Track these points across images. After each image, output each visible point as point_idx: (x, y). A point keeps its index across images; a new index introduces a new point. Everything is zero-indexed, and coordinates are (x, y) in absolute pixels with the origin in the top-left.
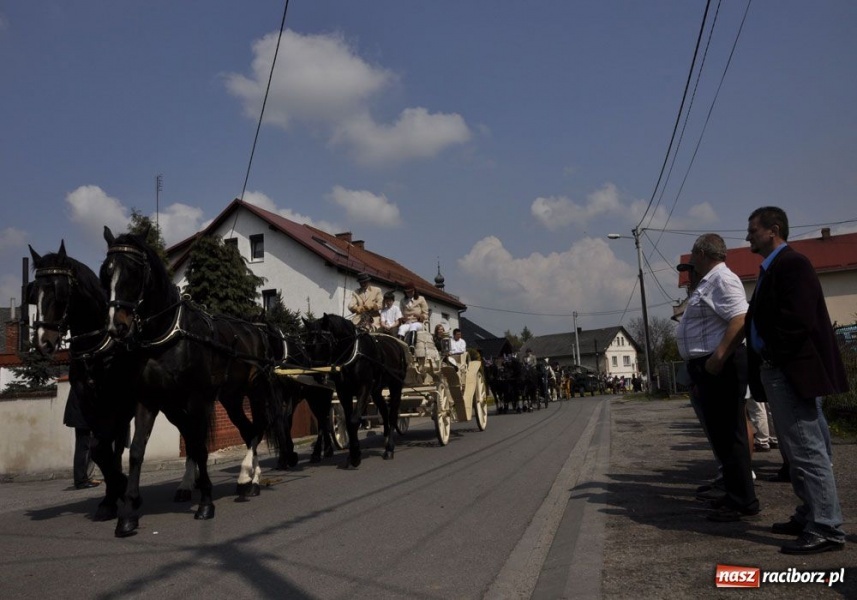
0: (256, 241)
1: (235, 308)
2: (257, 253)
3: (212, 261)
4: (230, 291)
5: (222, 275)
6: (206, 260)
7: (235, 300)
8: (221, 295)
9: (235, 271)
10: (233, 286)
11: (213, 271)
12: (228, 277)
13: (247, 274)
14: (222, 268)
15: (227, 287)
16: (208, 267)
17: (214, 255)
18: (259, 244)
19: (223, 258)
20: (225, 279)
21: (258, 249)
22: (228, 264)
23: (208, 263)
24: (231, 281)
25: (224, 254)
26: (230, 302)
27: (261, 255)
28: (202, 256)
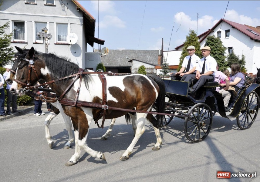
0: (227, 31)
1: (218, 57)
2: (227, 36)
3: (212, 43)
4: (217, 52)
5: (215, 47)
6: (210, 42)
7: (218, 54)
8: (214, 53)
9: (218, 46)
10: (218, 50)
11: (212, 46)
12: (216, 47)
13: (222, 46)
14: (215, 45)
15: (216, 51)
16: (211, 44)
17: (213, 41)
18: (228, 33)
19: (215, 42)
20: (216, 48)
21: (228, 34)
22: (216, 43)
23: (211, 43)
24: (217, 49)
25: (216, 40)
26: (216, 55)
27: (229, 36)
28: (209, 41)
